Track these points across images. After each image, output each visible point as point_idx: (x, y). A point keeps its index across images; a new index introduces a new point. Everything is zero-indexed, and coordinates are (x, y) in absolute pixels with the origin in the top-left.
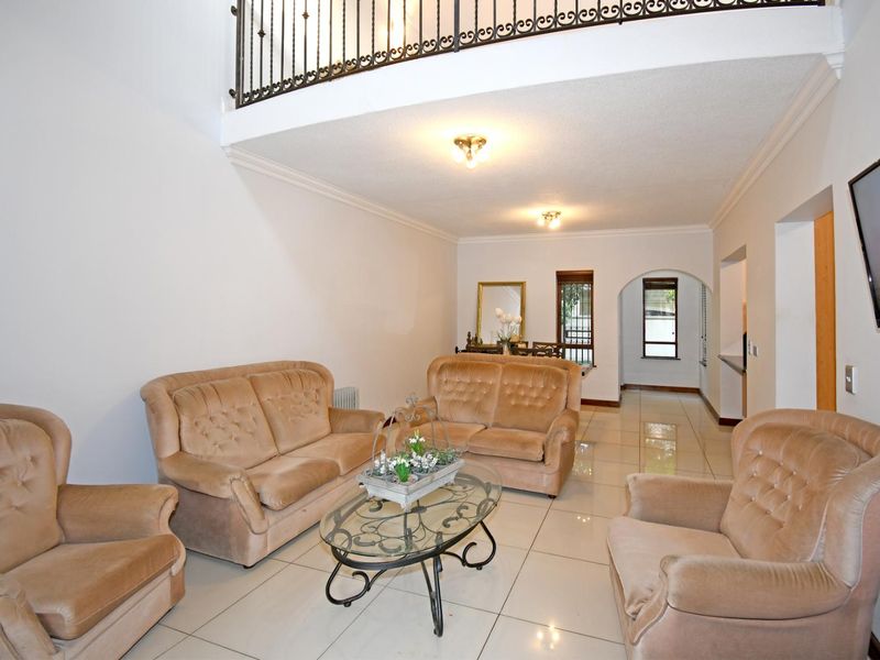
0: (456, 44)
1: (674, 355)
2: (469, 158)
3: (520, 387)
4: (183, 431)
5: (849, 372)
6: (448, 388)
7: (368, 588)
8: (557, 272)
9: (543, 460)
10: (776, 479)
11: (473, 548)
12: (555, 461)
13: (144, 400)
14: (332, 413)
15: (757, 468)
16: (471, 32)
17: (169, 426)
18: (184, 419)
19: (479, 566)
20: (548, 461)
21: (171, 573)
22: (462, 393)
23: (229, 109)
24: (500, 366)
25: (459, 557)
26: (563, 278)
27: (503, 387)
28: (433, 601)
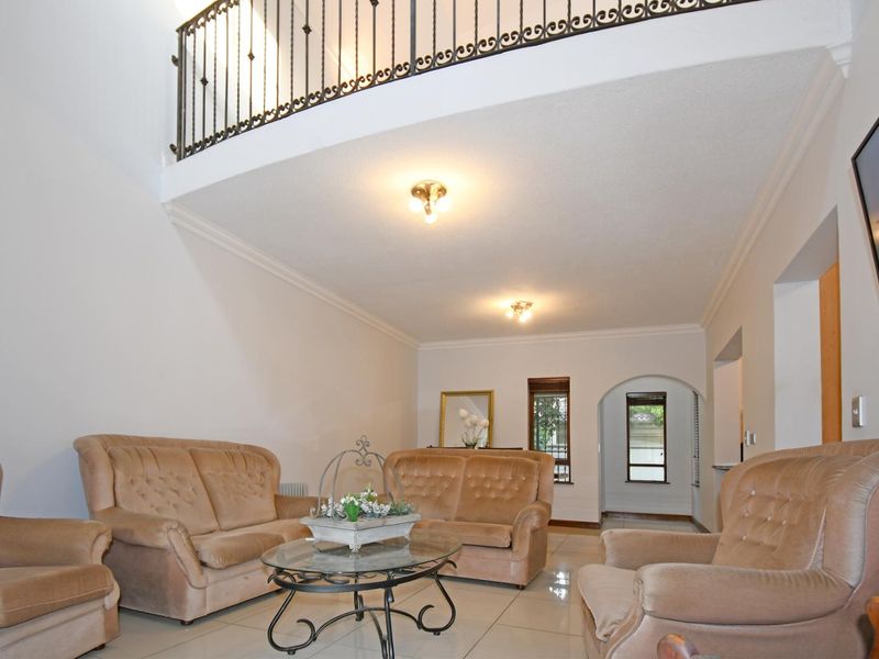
0: (413, 68)
1: (663, 480)
2: (428, 211)
3: (485, 479)
4: (118, 486)
5: (855, 404)
6: (405, 483)
7: (314, 638)
8: (529, 380)
9: (510, 547)
10: (770, 512)
11: (429, 611)
12: (523, 548)
13: (78, 450)
14: (278, 499)
15: (750, 507)
16: (428, 57)
17: (103, 476)
18: (120, 474)
19: (437, 631)
20: (515, 548)
21: (104, 606)
22: (421, 488)
23: (170, 163)
24: (464, 459)
25: (414, 618)
26: (535, 386)
27: (466, 480)
28: (383, 643)
